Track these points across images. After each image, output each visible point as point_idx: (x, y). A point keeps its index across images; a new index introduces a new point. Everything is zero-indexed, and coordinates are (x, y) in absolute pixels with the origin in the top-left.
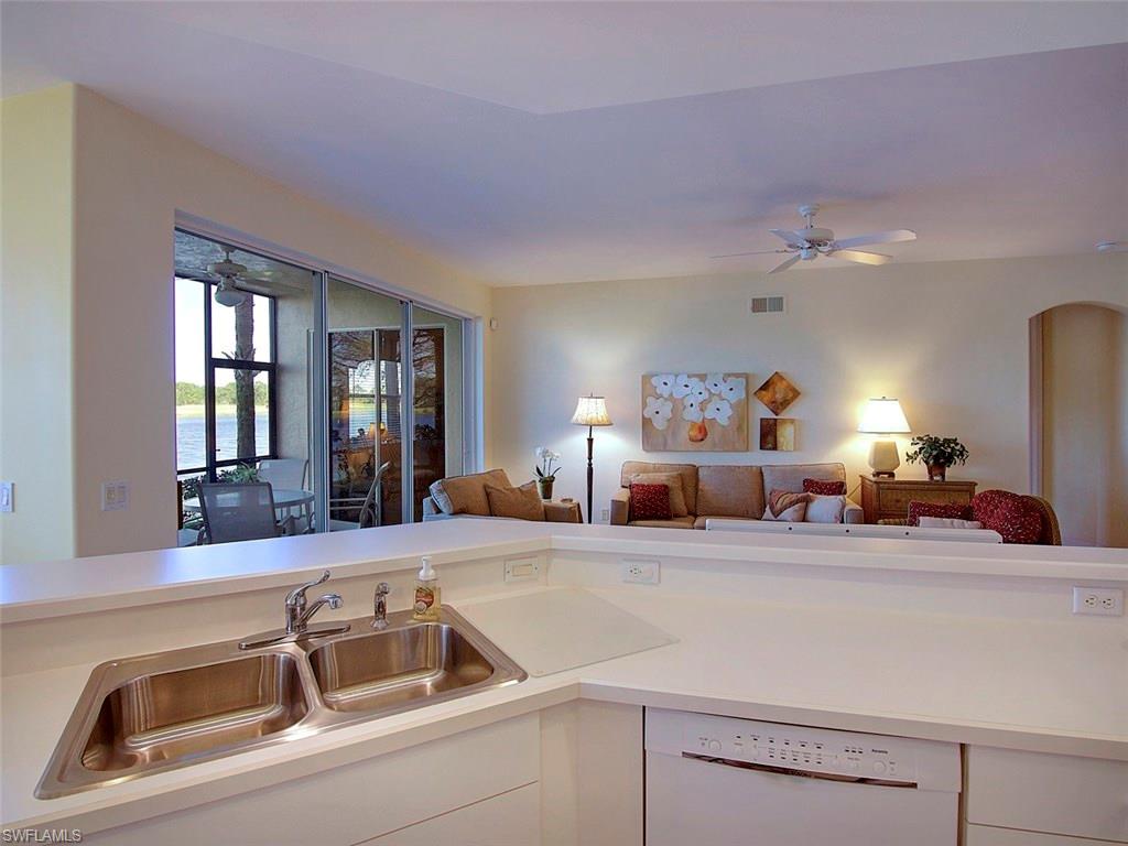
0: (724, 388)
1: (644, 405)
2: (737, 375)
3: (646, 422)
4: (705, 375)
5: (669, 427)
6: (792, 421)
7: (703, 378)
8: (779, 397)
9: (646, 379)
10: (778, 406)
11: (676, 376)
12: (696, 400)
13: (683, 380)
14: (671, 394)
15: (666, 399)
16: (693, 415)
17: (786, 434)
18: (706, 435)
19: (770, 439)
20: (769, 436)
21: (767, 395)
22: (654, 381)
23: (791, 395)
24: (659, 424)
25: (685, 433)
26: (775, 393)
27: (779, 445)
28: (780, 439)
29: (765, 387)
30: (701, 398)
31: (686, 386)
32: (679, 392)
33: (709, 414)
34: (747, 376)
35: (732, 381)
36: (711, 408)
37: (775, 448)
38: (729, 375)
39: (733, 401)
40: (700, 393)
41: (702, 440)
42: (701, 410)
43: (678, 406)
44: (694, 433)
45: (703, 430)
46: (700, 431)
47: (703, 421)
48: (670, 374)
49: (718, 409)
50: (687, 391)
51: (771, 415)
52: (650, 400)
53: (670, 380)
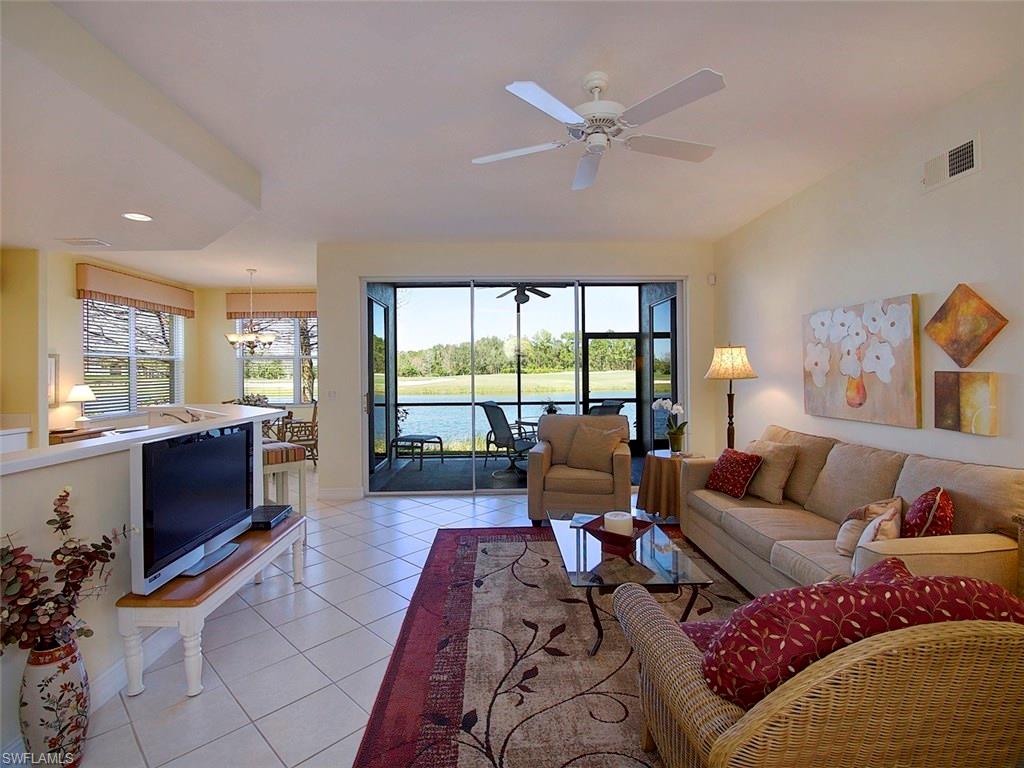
0: (883, 323)
1: (805, 355)
2: (899, 300)
3: (808, 375)
4: (863, 306)
5: (827, 384)
6: (986, 377)
7: (859, 309)
8: (964, 330)
9: (806, 319)
10: (966, 350)
11: (833, 311)
12: (851, 344)
13: (839, 316)
14: (829, 337)
15: (824, 346)
16: (849, 366)
17: (977, 402)
18: (865, 394)
19: (949, 409)
20: (948, 406)
21: (944, 330)
22: (815, 321)
24: (819, 380)
25: (843, 393)
26: (957, 324)
27: (964, 423)
28: (967, 412)
29: (941, 315)
30: (858, 341)
31: (843, 325)
32: (836, 334)
33: (869, 365)
34: (916, 301)
35: (892, 309)
36: (870, 354)
37: (957, 426)
38: (889, 301)
39: (896, 343)
40: (857, 334)
41: (861, 404)
42: (859, 359)
43: (836, 357)
44: (852, 394)
45: (862, 390)
46: (858, 392)
47: (861, 375)
48: (826, 310)
49: (878, 357)
50: (843, 331)
51: (950, 366)
52: (810, 347)
53: (827, 318)
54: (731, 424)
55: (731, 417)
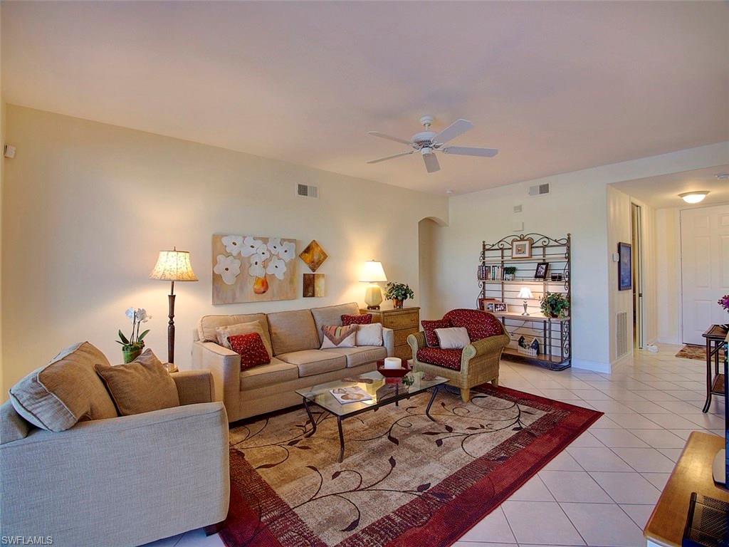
0: (280, 250)
1: (215, 263)
2: (290, 241)
3: (216, 278)
4: (268, 239)
5: (236, 283)
6: (323, 275)
7: (265, 240)
8: (316, 258)
9: (216, 238)
10: (315, 265)
11: (244, 237)
12: (259, 259)
13: (250, 241)
14: (240, 253)
15: (235, 258)
16: (258, 272)
17: (320, 285)
18: (267, 287)
19: (310, 289)
20: (309, 287)
21: (308, 257)
22: (225, 241)
23: (322, 257)
24: (228, 279)
25: (251, 287)
26: (313, 255)
27: (316, 293)
28: (317, 289)
29: (308, 250)
30: (264, 257)
31: (252, 247)
32: (246, 252)
33: (270, 271)
34: (296, 243)
35: (286, 245)
36: (272, 265)
37: (313, 295)
38: (284, 240)
39: (287, 260)
40: (263, 253)
41: (264, 292)
42: (264, 267)
43: (245, 264)
44: (259, 287)
45: (265, 284)
46: (263, 285)
47: (265, 277)
48: (239, 235)
49: (276, 267)
50: (253, 251)
51: (310, 272)
52: (220, 258)
53: (239, 241)
54: (171, 323)
55: (172, 316)
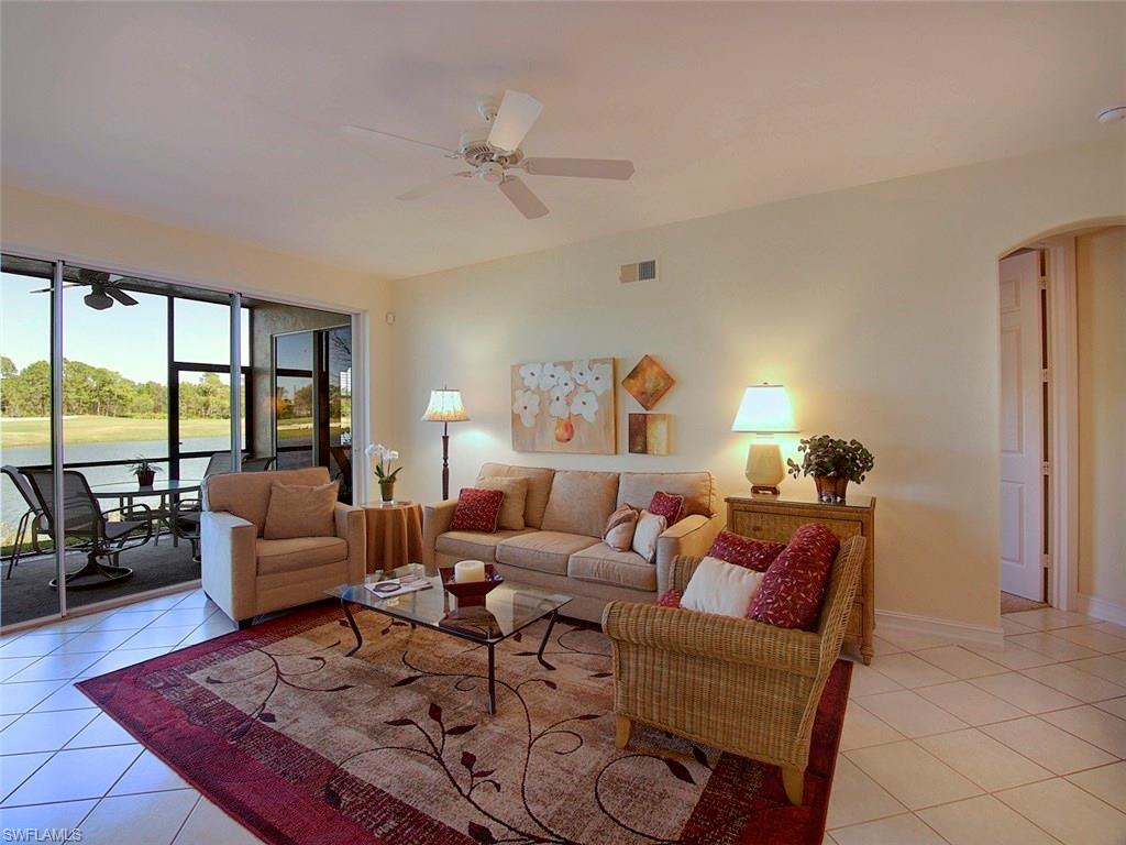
0: (589, 377)
1: (514, 400)
2: (603, 361)
3: (516, 419)
4: (571, 363)
5: (536, 424)
6: (664, 417)
7: (568, 365)
8: (649, 386)
9: (515, 369)
10: (649, 398)
11: (543, 365)
12: (561, 392)
13: (549, 369)
14: (538, 386)
15: (533, 393)
16: (559, 410)
17: (657, 433)
18: (572, 432)
19: (639, 439)
20: (638, 438)
21: (636, 384)
22: (524, 372)
23: (662, 384)
24: (528, 421)
25: (553, 431)
26: (645, 382)
27: (649, 447)
28: (651, 440)
29: (633, 374)
30: (567, 390)
31: (553, 376)
32: (546, 383)
33: (576, 409)
34: (615, 363)
35: (598, 369)
36: (577, 400)
37: (644, 451)
38: (595, 361)
39: (599, 393)
40: (566, 384)
41: (568, 440)
42: (567, 404)
43: (545, 400)
44: (561, 432)
45: (569, 428)
46: (567, 430)
47: (569, 418)
48: (537, 363)
49: (584, 403)
50: (553, 381)
51: (640, 410)
52: (519, 393)
53: (537, 369)
54: (445, 465)
55: (446, 459)
